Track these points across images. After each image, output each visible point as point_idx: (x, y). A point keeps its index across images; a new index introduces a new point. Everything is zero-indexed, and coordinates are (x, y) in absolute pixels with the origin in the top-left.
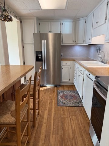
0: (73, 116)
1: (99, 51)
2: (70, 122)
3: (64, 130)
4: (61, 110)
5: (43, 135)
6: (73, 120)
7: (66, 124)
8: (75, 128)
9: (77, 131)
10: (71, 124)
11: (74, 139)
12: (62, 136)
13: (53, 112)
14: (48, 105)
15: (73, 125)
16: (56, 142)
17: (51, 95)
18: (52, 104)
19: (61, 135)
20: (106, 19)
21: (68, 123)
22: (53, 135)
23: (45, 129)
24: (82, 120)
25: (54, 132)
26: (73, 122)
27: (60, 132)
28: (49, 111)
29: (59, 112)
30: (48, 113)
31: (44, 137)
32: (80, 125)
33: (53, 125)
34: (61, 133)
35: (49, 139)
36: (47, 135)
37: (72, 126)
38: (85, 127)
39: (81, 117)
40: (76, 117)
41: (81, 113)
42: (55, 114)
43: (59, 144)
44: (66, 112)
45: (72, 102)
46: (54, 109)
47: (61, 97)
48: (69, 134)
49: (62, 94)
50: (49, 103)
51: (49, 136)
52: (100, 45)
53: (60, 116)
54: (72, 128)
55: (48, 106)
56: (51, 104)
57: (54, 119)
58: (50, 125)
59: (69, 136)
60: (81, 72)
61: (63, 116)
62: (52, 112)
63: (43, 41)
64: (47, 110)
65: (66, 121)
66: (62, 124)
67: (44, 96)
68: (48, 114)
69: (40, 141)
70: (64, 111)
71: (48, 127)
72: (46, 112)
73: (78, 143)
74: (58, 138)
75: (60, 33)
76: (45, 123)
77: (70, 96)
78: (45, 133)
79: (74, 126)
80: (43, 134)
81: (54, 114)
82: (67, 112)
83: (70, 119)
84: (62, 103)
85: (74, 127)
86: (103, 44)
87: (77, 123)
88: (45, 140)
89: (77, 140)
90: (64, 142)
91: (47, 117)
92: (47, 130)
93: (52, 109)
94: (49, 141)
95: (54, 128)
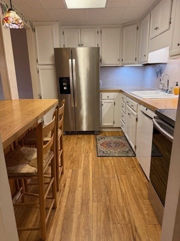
0: (123, 176)
1: (159, 74)
2: (118, 183)
3: (109, 196)
4: (104, 167)
5: (79, 204)
6: (122, 180)
7: (112, 186)
8: (127, 192)
9: (129, 197)
10: (120, 186)
11: (126, 206)
12: (108, 203)
13: (91, 170)
14: (83, 161)
15: (123, 188)
16: (99, 212)
17: (86, 146)
18: (88, 159)
19: (106, 202)
20: (170, 23)
21: (116, 184)
22: (93, 202)
23: (80, 195)
24: (136, 180)
25: (95, 199)
26: (123, 183)
27: (103, 198)
28: (84, 169)
29: (100, 170)
30: (83, 172)
31: (80, 206)
32: (133, 187)
33: (93, 189)
34: (105, 200)
35: (88, 208)
36: (85, 203)
37: (121, 189)
38: (141, 190)
39: (134, 175)
40: (128, 177)
41: (134, 170)
42: (94, 173)
43: (103, 214)
44: (111, 170)
45: (118, 150)
46: (93, 166)
47: (101, 145)
48: (117, 200)
49: (102, 141)
50: (83, 158)
51: (88, 203)
52: (161, 66)
53: (103, 176)
54: (121, 192)
55: (83, 163)
56: (86, 159)
57: (93, 181)
58: (88, 189)
59: (118, 203)
60: (132, 107)
61: (106, 176)
62: (89, 171)
63: (70, 60)
64: (82, 168)
65: (112, 182)
66: (107, 187)
67: (75, 149)
68: (84, 174)
69: (75, 211)
70: (108, 168)
71: (84, 191)
72: (80, 170)
73: (131, 211)
74: (102, 207)
75: (97, 46)
76: (80, 187)
77: (114, 143)
78: (80, 201)
79: (125, 189)
80: (78, 202)
81: (92, 174)
82: (113, 169)
83: (118, 179)
84: (103, 152)
85: (125, 191)
86: (166, 64)
87: (128, 184)
88: (81, 209)
89: (130, 207)
90: (111, 212)
91: (82, 177)
92: (84, 196)
93: (89, 167)
94: (89, 212)
95: (95, 192)
